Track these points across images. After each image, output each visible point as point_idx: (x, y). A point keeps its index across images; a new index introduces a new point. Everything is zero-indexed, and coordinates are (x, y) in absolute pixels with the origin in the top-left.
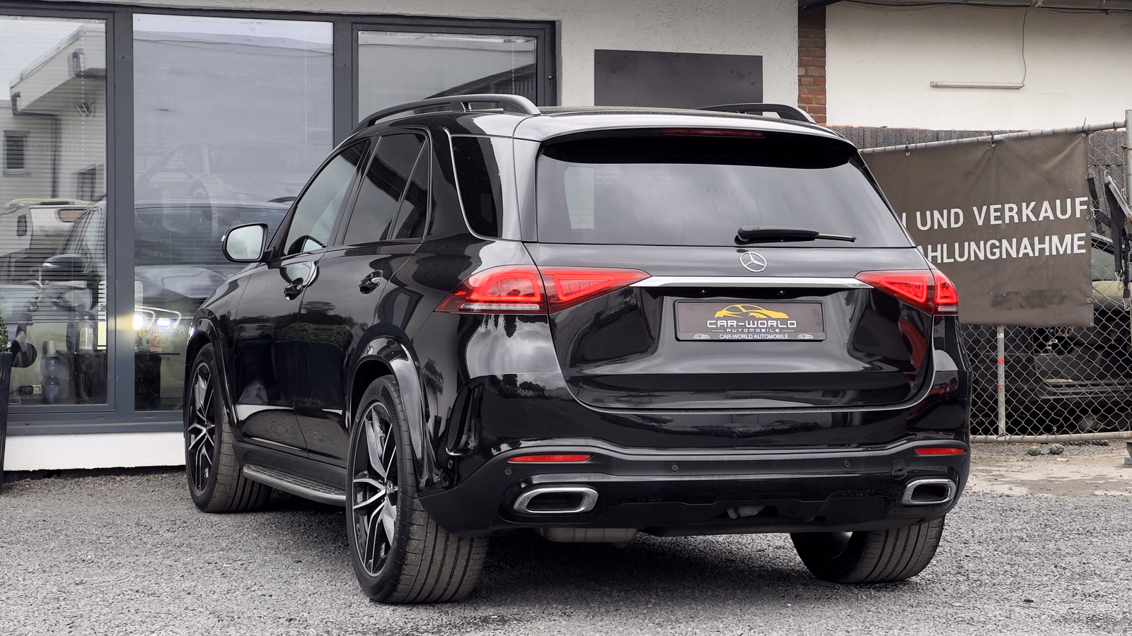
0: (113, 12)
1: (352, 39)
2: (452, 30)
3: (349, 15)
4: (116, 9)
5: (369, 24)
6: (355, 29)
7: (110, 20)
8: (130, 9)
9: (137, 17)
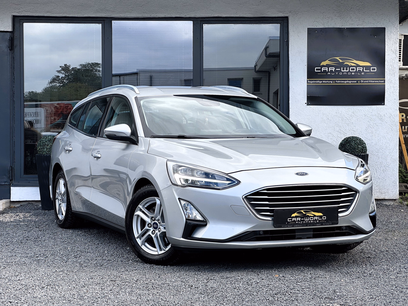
0: (104, 20)
1: (201, 27)
2: (243, 22)
3: (199, 18)
4: (105, 19)
5: (208, 21)
6: (202, 23)
7: (103, 23)
8: (111, 19)
9: (113, 21)
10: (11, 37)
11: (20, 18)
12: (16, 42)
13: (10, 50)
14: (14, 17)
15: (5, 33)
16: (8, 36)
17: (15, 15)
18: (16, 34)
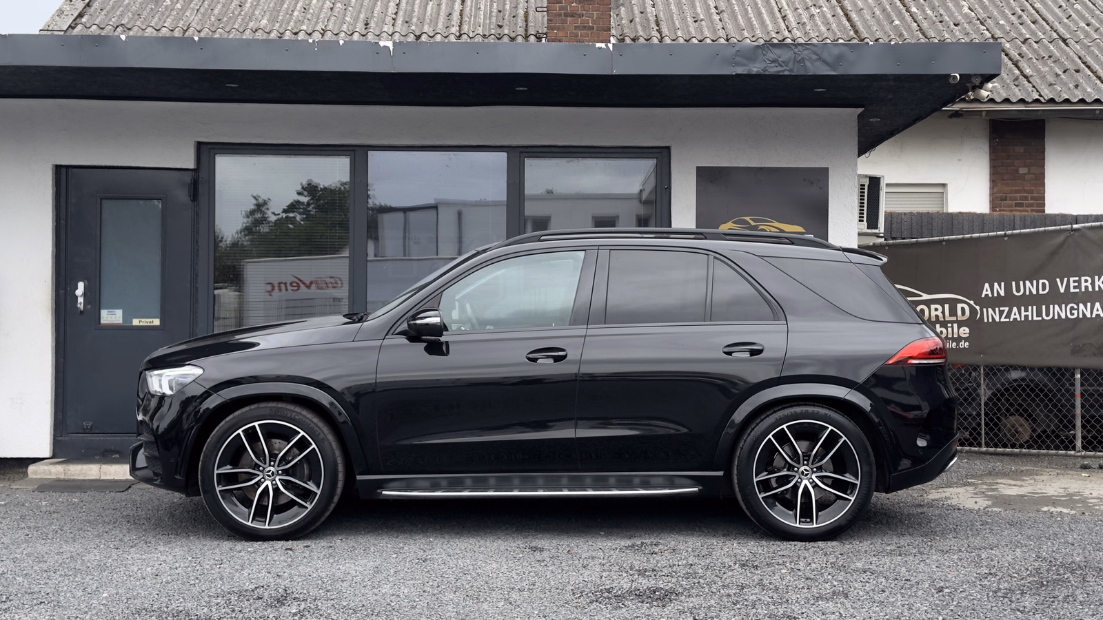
0: (354, 151)
1: (521, 164)
3: (518, 147)
4: (357, 148)
5: (532, 152)
6: (522, 156)
7: (352, 155)
8: (366, 148)
9: (370, 153)
10: (194, 180)
11: (210, 146)
12: (202, 189)
13: (192, 201)
14: (199, 145)
15: (183, 172)
16: (188, 178)
17: (200, 141)
18: (203, 174)
